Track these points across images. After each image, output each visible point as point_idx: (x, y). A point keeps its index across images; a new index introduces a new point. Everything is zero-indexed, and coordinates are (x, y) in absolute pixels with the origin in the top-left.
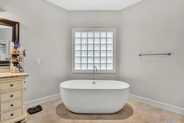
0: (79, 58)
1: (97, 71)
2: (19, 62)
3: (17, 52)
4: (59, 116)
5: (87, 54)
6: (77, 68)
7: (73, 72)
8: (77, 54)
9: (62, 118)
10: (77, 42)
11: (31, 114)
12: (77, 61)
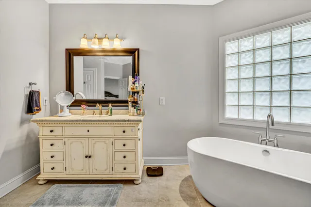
0: (234, 96)
1: (273, 125)
2: (139, 102)
3: (135, 88)
4: (182, 196)
5: (252, 85)
6: (230, 114)
7: (221, 121)
8: (230, 87)
9: (185, 201)
10: (231, 61)
11: (149, 175)
12: (230, 100)
